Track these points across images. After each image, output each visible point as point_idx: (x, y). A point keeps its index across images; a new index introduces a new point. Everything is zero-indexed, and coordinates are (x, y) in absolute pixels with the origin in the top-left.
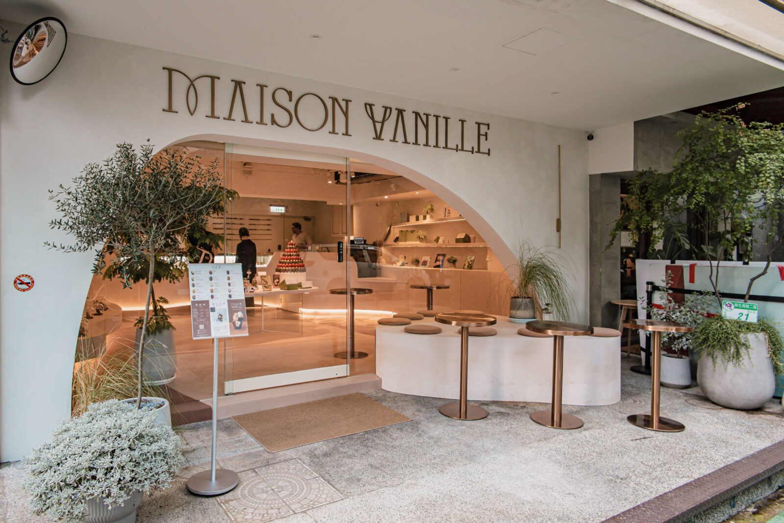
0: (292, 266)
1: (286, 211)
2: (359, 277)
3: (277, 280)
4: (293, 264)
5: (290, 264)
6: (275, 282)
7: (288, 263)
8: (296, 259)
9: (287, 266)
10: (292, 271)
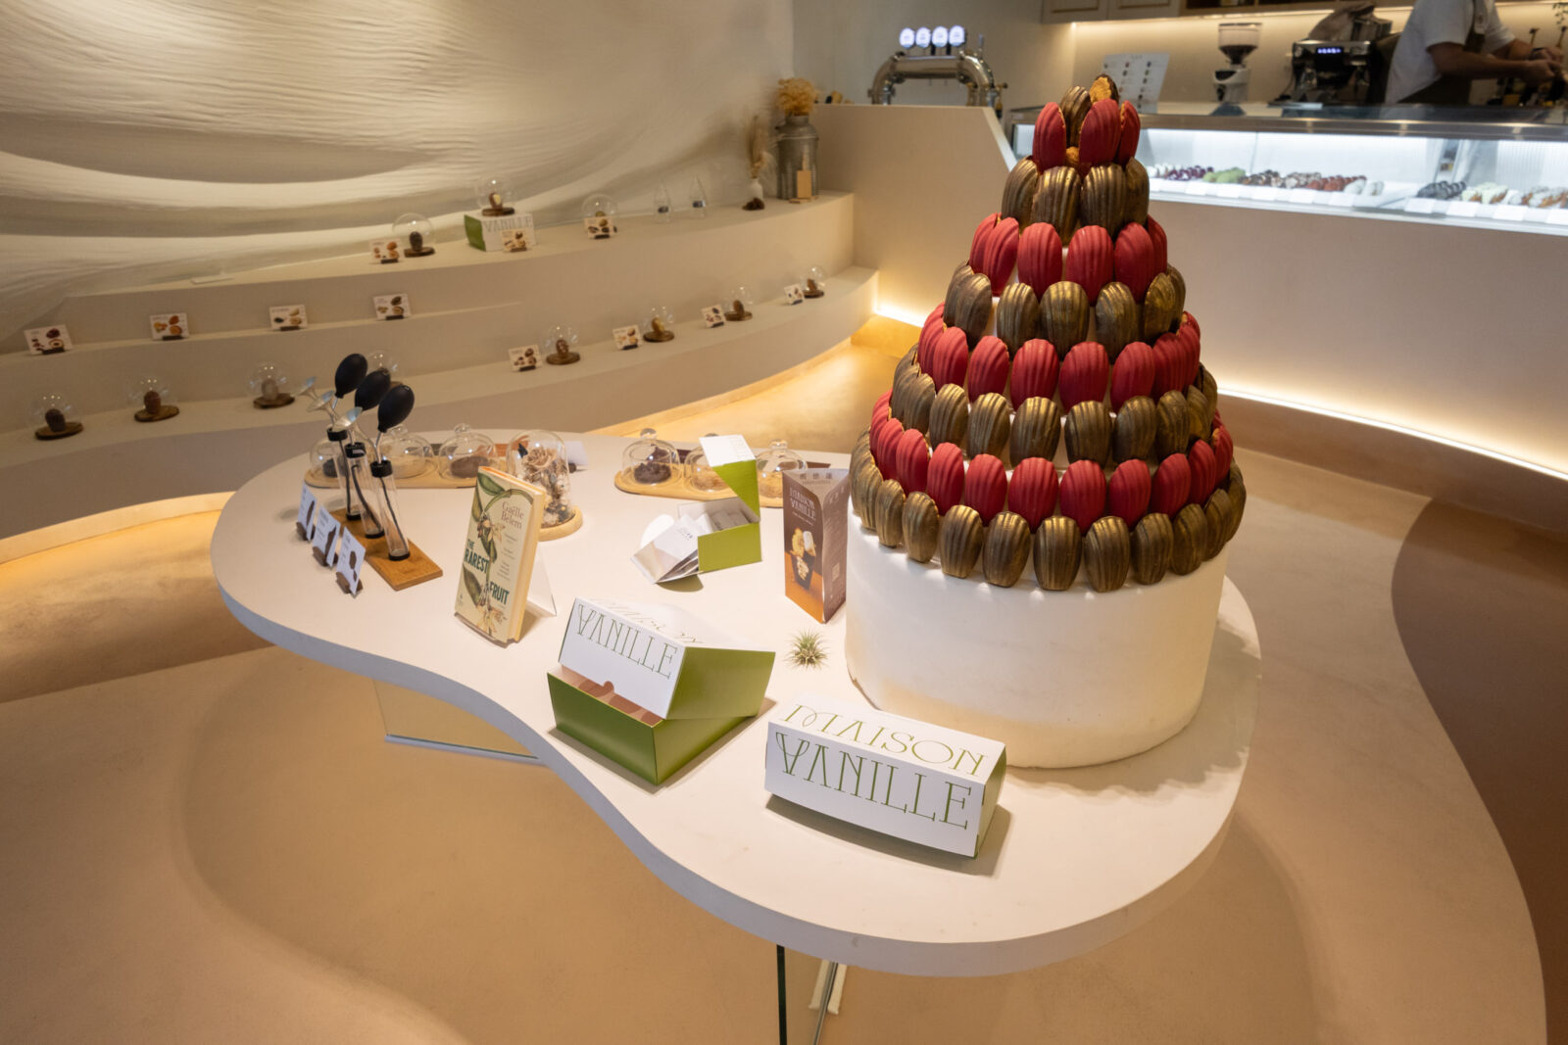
3: (808, 541)
6: (797, 547)
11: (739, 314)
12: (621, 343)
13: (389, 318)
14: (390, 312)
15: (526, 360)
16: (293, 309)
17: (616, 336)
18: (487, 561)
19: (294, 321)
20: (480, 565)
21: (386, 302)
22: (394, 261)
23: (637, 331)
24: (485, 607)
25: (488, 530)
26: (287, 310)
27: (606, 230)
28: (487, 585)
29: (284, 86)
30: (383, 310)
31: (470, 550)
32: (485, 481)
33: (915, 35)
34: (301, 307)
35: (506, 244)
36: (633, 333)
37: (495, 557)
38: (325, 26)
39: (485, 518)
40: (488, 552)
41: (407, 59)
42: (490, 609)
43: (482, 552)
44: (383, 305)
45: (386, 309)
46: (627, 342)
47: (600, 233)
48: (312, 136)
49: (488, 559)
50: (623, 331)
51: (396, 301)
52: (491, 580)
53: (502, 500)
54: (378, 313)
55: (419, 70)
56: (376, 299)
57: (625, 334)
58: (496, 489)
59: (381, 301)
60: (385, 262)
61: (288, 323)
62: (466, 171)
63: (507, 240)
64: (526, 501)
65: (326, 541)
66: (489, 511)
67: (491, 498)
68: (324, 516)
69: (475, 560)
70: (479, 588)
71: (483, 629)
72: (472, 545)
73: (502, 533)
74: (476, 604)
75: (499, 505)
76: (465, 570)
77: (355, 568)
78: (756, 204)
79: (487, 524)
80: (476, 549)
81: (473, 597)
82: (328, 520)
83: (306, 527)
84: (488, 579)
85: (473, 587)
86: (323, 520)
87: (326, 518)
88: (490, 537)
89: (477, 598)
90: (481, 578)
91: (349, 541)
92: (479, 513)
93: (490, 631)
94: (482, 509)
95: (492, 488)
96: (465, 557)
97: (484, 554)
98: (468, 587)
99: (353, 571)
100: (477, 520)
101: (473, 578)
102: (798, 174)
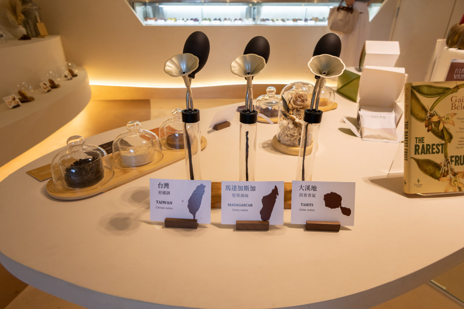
11: (54, 86)
12: (10, 105)
17: (6, 101)
18: (442, 145)
20: (436, 150)
23: (16, 97)
24: (450, 175)
25: (439, 122)
28: (447, 160)
31: (421, 145)
32: (425, 90)
36: (14, 99)
37: (451, 137)
39: (432, 116)
40: (442, 137)
42: (455, 174)
43: (431, 139)
46: (14, 104)
49: (443, 142)
50: (9, 98)
52: (449, 155)
53: (450, 96)
57: (10, 100)
58: (441, 91)
65: (260, 206)
66: (437, 109)
67: (433, 100)
68: (240, 188)
69: (427, 149)
70: (438, 166)
71: (451, 190)
72: (422, 140)
73: (454, 119)
74: (438, 178)
75: (447, 100)
76: (418, 161)
77: (343, 205)
78: (25, 38)
79: (435, 119)
80: (426, 142)
81: (433, 175)
82: (253, 189)
83: (191, 217)
84: (446, 156)
85: (430, 168)
86: (241, 192)
87: (246, 188)
88: (441, 127)
89: (438, 174)
90: (438, 158)
91: (314, 196)
92: (422, 115)
93: (460, 189)
94: (426, 111)
95: (433, 91)
96: (416, 151)
97: (438, 141)
98: (425, 171)
99: (339, 209)
100: (422, 120)
101: (429, 162)
102: (38, 24)
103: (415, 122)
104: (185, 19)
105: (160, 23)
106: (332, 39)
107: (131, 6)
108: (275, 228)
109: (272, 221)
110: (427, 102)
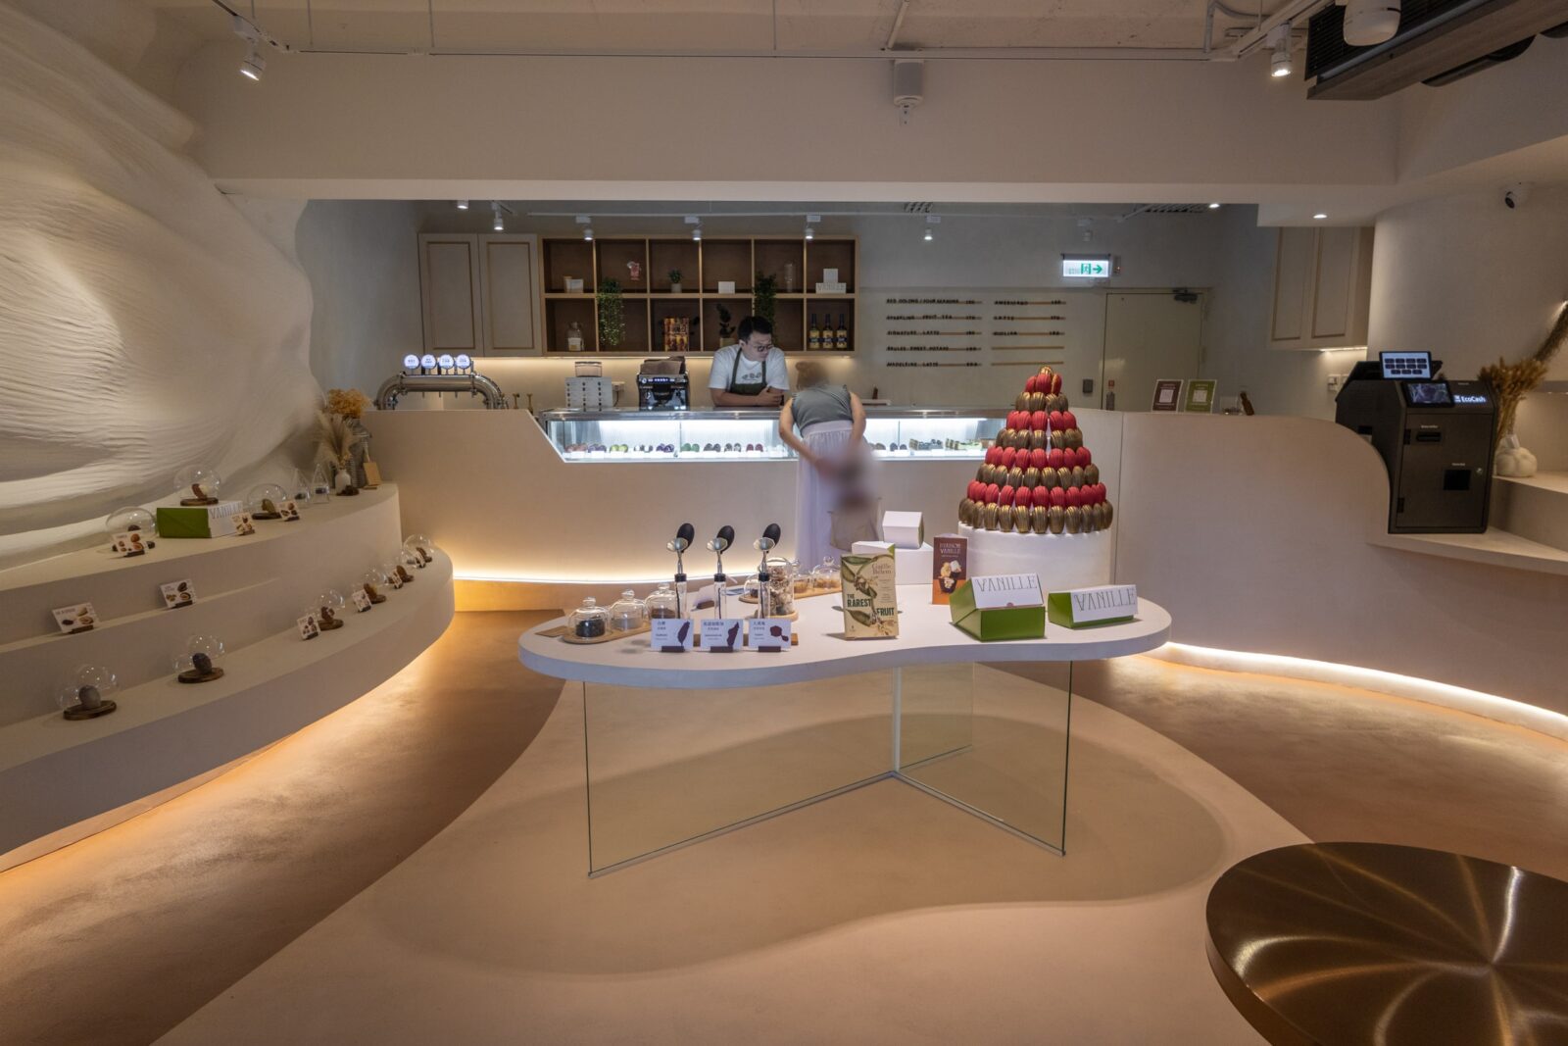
0: (1030, 501)
1: (1114, 271)
2: (1394, 527)
3: (955, 566)
4: (1040, 490)
5: (1023, 490)
6: (944, 572)
7: (1017, 483)
8: (1056, 464)
9: (1009, 500)
10: (1031, 523)
11: (405, 577)
12: (358, 607)
13: (178, 606)
14: (179, 600)
15: (310, 627)
16: (79, 608)
18: (869, 599)
19: (84, 621)
20: (863, 604)
21: (173, 589)
22: (142, 552)
23: (365, 595)
24: (878, 623)
25: (864, 584)
26: (74, 610)
27: (294, 513)
28: (874, 611)
29: (10, 381)
30: (172, 598)
31: (851, 601)
32: (851, 560)
33: (420, 360)
34: (87, 605)
35: (238, 528)
36: (361, 597)
37: (876, 594)
38: (43, 324)
39: (859, 578)
40: (869, 594)
41: (97, 359)
42: (882, 622)
43: (859, 595)
44: (171, 593)
45: (175, 596)
46: (363, 604)
47: (291, 515)
48: (24, 431)
49: (869, 597)
50: (357, 594)
51: (182, 588)
52: (876, 608)
53: (872, 564)
54: (168, 602)
55: (105, 370)
56: (163, 588)
57: (357, 599)
58: (864, 561)
59: (168, 588)
60: (130, 555)
61: (78, 624)
62: (140, 467)
63: (238, 524)
64: (889, 559)
65: (727, 636)
66: (862, 573)
67: (859, 567)
68: (714, 624)
69: (858, 603)
70: (867, 616)
71: (880, 635)
72: (852, 596)
73: (877, 580)
74: (869, 626)
75: (869, 567)
76: (851, 612)
77: (783, 634)
78: (349, 491)
79: (861, 581)
80: (856, 597)
81: (864, 623)
82: (722, 624)
83: (679, 644)
84: (873, 608)
85: (861, 617)
86: (713, 627)
87: (717, 624)
88: (867, 587)
89: (868, 622)
90: (867, 610)
91: (763, 623)
92: (851, 578)
93: (887, 634)
94: (854, 575)
95: (858, 561)
96: (849, 604)
97: (865, 597)
98: (858, 620)
99: (780, 637)
100: (851, 582)
101: (860, 613)
102: (365, 465)
103: (846, 583)
104: (647, 449)
105: (597, 456)
106: (774, 528)
107: (542, 427)
108: (737, 651)
109: (735, 647)
110: (855, 568)
